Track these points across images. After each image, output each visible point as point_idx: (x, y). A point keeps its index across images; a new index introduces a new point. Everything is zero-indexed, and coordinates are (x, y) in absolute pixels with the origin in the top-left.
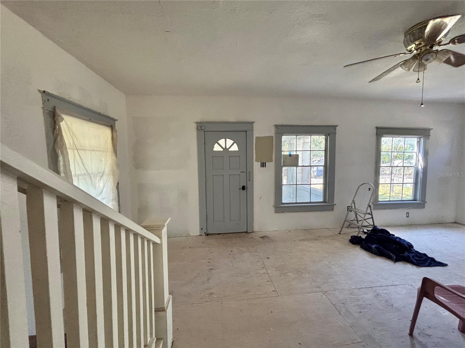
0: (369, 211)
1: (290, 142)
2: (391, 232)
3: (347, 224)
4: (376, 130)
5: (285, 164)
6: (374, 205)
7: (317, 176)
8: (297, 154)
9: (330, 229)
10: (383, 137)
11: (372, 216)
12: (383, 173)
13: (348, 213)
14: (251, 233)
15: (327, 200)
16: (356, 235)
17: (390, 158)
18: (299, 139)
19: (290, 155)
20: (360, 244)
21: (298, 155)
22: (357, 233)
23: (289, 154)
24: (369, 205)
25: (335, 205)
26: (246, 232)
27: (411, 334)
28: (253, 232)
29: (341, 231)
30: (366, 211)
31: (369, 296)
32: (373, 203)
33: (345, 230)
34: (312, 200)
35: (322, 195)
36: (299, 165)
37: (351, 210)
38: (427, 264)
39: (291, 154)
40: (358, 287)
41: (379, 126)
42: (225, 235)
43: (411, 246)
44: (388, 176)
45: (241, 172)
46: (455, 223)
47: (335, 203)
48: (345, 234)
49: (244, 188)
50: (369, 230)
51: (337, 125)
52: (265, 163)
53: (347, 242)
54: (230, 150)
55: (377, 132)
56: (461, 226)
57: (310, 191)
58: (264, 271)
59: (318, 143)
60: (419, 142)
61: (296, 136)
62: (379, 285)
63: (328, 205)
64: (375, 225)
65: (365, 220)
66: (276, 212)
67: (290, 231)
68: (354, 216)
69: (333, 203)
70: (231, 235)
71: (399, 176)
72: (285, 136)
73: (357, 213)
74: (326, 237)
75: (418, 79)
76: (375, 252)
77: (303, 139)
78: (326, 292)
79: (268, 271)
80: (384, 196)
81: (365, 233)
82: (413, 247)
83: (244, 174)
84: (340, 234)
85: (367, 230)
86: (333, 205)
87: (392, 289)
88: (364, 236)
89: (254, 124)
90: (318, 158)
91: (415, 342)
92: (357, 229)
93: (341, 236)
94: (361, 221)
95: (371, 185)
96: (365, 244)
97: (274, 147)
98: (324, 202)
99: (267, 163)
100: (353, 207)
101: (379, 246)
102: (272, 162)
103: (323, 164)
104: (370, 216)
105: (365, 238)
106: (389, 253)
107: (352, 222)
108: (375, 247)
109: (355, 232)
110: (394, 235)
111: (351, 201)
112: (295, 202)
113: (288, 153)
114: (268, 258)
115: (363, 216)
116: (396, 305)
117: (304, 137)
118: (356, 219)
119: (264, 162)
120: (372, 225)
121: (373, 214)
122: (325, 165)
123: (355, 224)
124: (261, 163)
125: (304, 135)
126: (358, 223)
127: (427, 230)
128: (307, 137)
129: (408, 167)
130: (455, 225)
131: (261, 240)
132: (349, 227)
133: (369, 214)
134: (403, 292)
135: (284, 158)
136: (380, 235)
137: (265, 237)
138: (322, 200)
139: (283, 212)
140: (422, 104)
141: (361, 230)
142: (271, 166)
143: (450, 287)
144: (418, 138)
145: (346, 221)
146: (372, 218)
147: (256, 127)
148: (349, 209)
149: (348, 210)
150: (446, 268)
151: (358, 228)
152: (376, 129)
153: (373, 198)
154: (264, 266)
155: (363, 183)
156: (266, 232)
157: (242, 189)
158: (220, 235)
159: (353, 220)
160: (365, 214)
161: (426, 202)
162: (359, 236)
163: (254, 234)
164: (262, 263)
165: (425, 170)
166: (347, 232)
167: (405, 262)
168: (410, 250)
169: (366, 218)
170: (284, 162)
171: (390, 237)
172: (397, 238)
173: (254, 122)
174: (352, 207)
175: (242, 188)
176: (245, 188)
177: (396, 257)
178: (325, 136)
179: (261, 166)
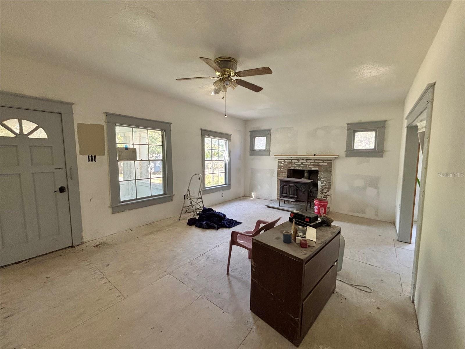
0: (200, 196)
1: (125, 135)
2: (214, 210)
3: (185, 210)
4: (201, 132)
5: (121, 158)
6: (203, 191)
7: (154, 172)
8: (134, 147)
9: (171, 218)
10: (205, 137)
11: (202, 200)
12: (207, 167)
13: (185, 201)
14: (79, 245)
15: (167, 192)
16: (192, 218)
17: (211, 156)
18: (135, 132)
19: (127, 149)
20: (194, 224)
21: (135, 149)
22: (192, 216)
23: (125, 147)
24: (200, 191)
25: (174, 195)
26: (72, 247)
27: (228, 274)
28: (82, 243)
29: (180, 218)
30: (198, 197)
31: (203, 261)
32: (202, 190)
33: (183, 216)
34: (153, 194)
35: (162, 188)
36: (137, 159)
37: (187, 197)
38: (233, 225)
39: (128, 147)
40: (195, 258)
41: (203, 128)
42: (32, 261)
43: (225, 216)
44: (210, 170)
45: (56, 169)
46: (245, 196)
47: (173, 194)
48: (183, 219)
49: (62, 190)
50: (201, 212)
51: (172, 122)
52: (95, 157)
53: (186, 225)
54: (31, 136)
55: (201, 133)
56: (247, 197)
57: (150, 187)
58: (105, 280)
59: (154, 140)
60: (226, 143)
61: (132, 128)
62: (208, 250)
63: (168, 197)
64: (204, 206)
65: (197, 204)
66: (114, 212)
67: (132, 230)
68: (190, 203)
69: (172, 194)
70: (41, 258)
71: (216, 169)
72: (118, 127)
73: (192, 199)
74: (168, 226)
75: (223, 97)
76: (205, 227)
77: (139, 133)
78: (172, 272)
79: (109, 278)
80: (209, 185)
81: (198, 214)
82: (226, 217)
83: (63, 172)
84: (179, 220)
85: (199, 212)
86: (173, 196)
87: (216, 249)
88: (197, 217)
89: (73, 106)
90: (155, 154)
91: (230, 277)
92: (192, 213)
93: (181, 221)
94: (195, 206)
95: (200, 175)
96: (199, 223)
97: (106, 139)
98: (165, 194)
99: (97, 157)
100: (189, 195)
101: (207, 221)
102: (104, 155)
103: (161, 159)
104: (201, 200)
105: (198, 218)
106: (213, 225)
107: (188, 208)
108: (205, 223)
109: (190, 216)
110: (216, 211)
111: (187, 190)
112: (136, 198)
113: (123, 146)
114: (108, 265)
115: (195, 201)
116: (219, 259)
117: (140, 131)
118: (191, 205)
119: (93, 156)
120: (202, 207)
121: (202, 198)
122: (163, 159)
123: (191, 209)
124: (89, 157)
125: (141, 128)
126: (192, 207)
127: (232, 204)
128: (144, 131)
129: (221, 161)
130: (245, 197)
131: (96, 248)
132: (186, 212)
133: (200, 198)
134: (222, 249)
135: (119, 151)
136: (208, 213)
137: (101, 244)
138: (162, 193)
139: (122, 211)
140: (226, 115)
141: (196, 213)
142: (103, 160)
143: (245, 233)
144: (225, 140)
145: (184, 208)
146: (202, 201)
147: (76, 110)
148: (186, 197)
149: (185, 199)
150: (242, 224)
151: (193, 211)
152: (200, 130)
153: (202, 185)
154: (103, 276)
155: (194, 174)
156: (101, 239)
157: (59, 192)
158: (19, 264)
159: (189, 206)
160: (197, 199)
161: (231, 185)
162: (194, 218)
163: (84, 245)
164: (100, 273)
165: (230, 162)
166: (186, 217)
167: (222, 228)
168: (225, 219)
169: (198, 202)
170: (119, 155)
171: (214, 213)
172: (217, 212)
173: (73, 104)
174: (187, 195)
175: (59, 190)
176: (65, 190)
177: (218, 226)
178: (161, 131)
179: (89, 161)
